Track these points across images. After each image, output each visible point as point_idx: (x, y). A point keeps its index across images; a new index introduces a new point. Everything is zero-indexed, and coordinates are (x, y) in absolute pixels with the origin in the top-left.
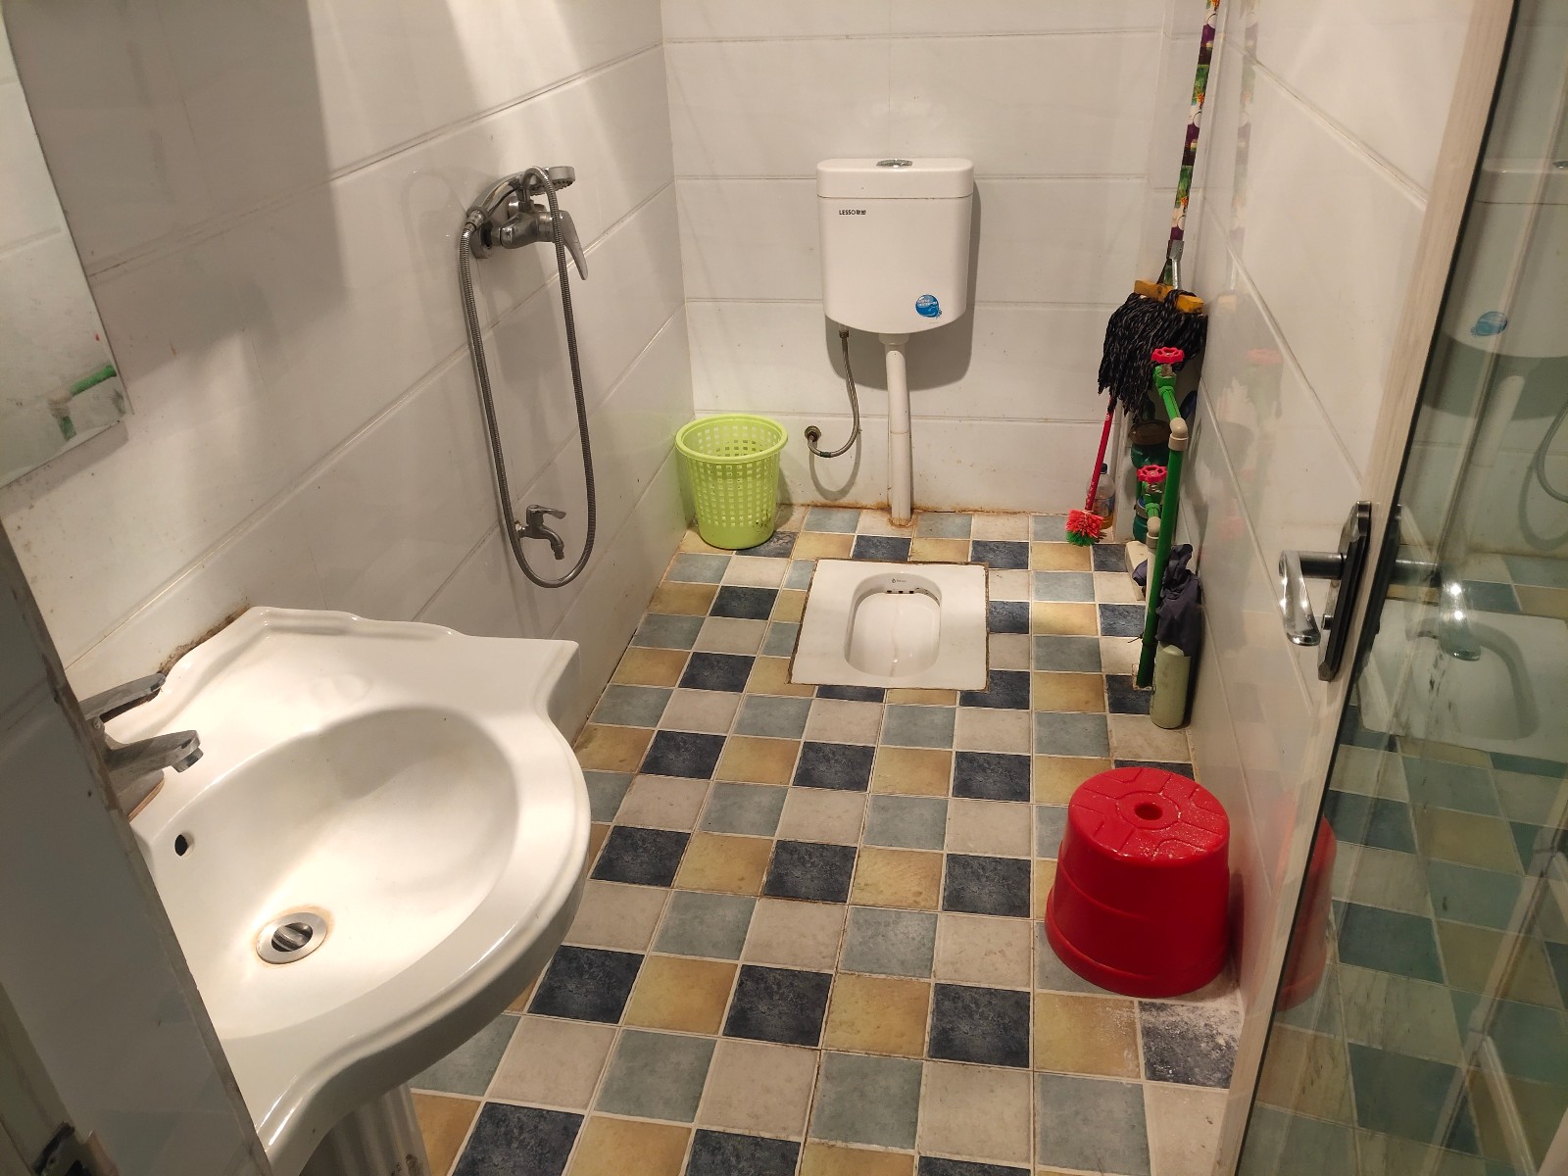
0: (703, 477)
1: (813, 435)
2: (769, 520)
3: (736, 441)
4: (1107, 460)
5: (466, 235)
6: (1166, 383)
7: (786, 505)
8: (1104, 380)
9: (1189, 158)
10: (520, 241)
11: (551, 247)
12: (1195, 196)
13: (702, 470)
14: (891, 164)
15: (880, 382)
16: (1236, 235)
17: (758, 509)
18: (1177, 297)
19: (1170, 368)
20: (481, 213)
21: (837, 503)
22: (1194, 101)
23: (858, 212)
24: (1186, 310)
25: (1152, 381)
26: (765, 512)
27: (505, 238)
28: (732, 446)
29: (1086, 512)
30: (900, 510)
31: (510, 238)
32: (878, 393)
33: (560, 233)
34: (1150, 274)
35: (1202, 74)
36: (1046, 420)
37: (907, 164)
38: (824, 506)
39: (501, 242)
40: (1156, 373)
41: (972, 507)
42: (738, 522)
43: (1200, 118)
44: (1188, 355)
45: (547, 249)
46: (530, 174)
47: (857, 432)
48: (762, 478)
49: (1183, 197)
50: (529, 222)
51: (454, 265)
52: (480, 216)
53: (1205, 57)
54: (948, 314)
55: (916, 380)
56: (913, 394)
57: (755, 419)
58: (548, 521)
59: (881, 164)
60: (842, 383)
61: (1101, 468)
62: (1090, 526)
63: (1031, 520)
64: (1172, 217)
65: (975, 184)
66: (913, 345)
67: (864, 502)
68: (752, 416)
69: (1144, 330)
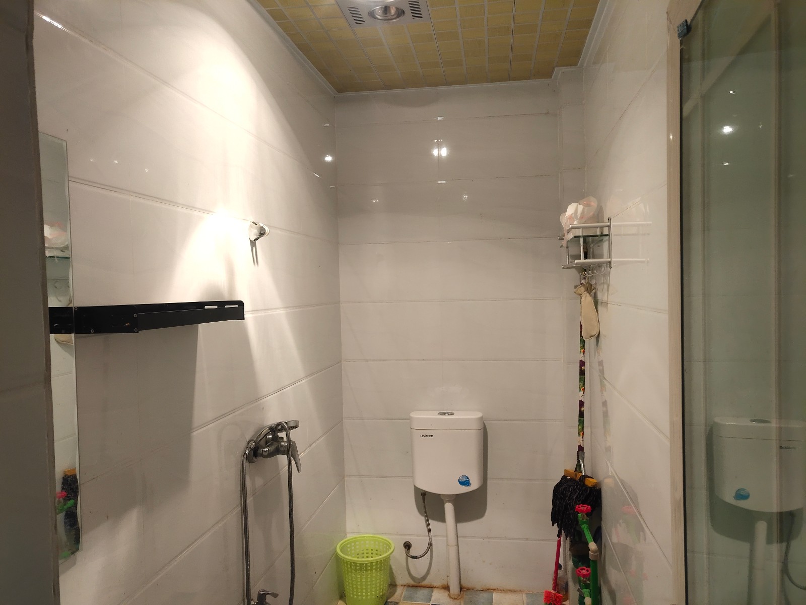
0: (349, 570)
1: (408, 546)
2: (383, 595)
3: (367, 550)
4: (561, 561)
5: (247, 452)
6: (584, 523)
7: (393, 585)
8: (554, 519)
9: (581, 414)
10: (271, 454)
11: (285, 457)
12: (587, 430)
13: (349, 566)
14: (444, 414)
15: (442, 518)
16: (608, 449)
17: (378, 588)
18: (585, 479)
19: (585, 515)
20: (255, 442)
21: (421, 584)
22: (580, 390)
23: (429, 436)
24: (590, 486)
25: (577, 522)
26: (381, 590)
27: (264, 453)
28: (365, 552)
29: (553, 592)
30: (454, 589)
31: (266, 453)
32: (440, 524)
33: (290, 451)
34: (571, 467)
35: (582, 380)
36: (527, 539)
37: (452, 414)
38: (413, 586)
39: (262, 455)
40: (580, 519)
41: (492, 588)
42: (367, 596)
43: (584, 398)
44: (593, 508)
45: (283, 459)
46: (278, 424)
47: (430, 544)
48: (381, 570)
49: (581, 431)
50: (276, 446)
51: (239, 466)
52: (254, 444)
53: (582, 373)
54: (475, 485)
55: (460, 518)
56: (458, 525)
57: (379, 538)
58: (268, 599)
59: (440, 414)
60: (423, 519)
61: (558, 566)
62: (556, 600)
63: (524, 596)
64: (578, 441)
65: (484, 423)
66: (458, 500)
67: (435, 584)
68: (375, 536)
69: (570, 495)
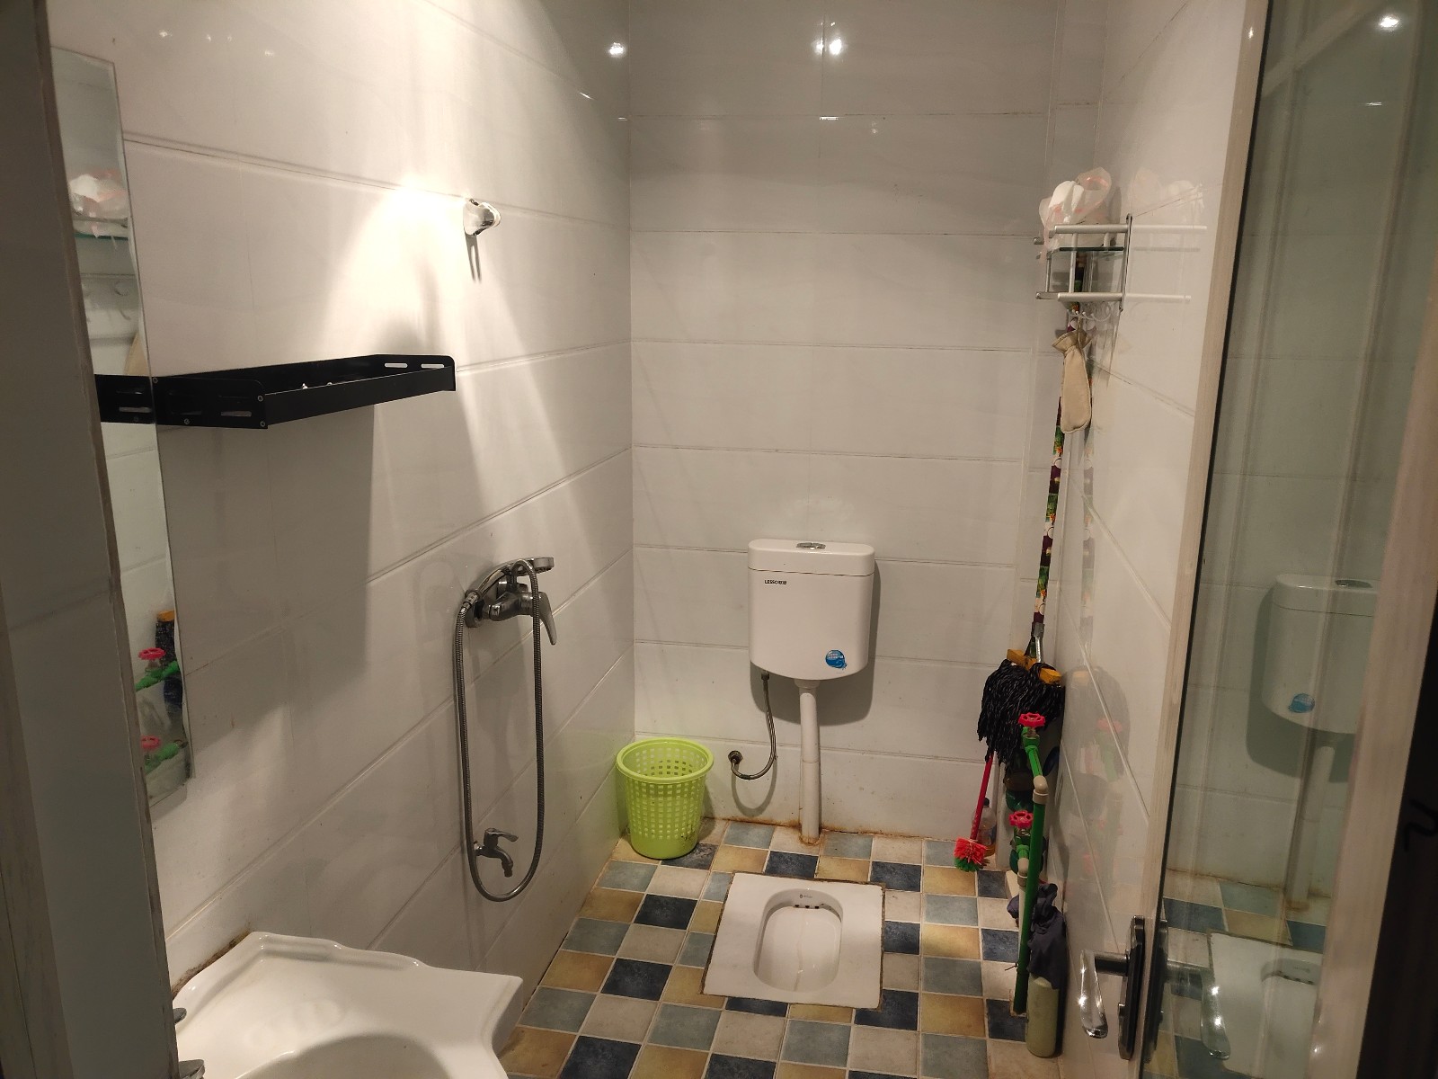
0: (638, 793)
1: (735, 758)
2: (692, 834)
3: (669, 761)
4: (989, 795)
5: (463, 610)
6: (1032, 743)
7: (709, 818)
8: (982, 732)
9: (1045, 560)
10: (504, 615)
11: (530, 618)
12: (1052, 586)
13: (637, 788)
14: (809, 546)
15: (795, 717)
16: (1086, 623)
17: (684, 824)
18: (1040, 670)
19: (1034, 731)
20: (477, 594)
21: (754, 819)
22: (1048, 519)
23: (780, 582)
24: (1047, 682)
25: (1020, 739)
26: (690, 826)
27: (493, 613)
28: (665, 765)
29: (971, 841)
30: (809, 829)
31: (497, 613)
32: (792, 726)
33: (539, 610)
34: (1019, 644)
35: (1053, 500)
36: (937, 757)
37: (821, 547)
38: (742, 821)
39: (490, 616)
40: (1025, 736)
41: (872, 829)
42: (665, 835)
43: (1053, 532)
44: (1049, 719)
45: (526, 621)
46: (518, 564)
47: (774, 758)
48: (689, 796)
49: (1043, 589)
50: (514, 600)
51: (451, 635)
52: (476, 596)
53: (1054, 488)
54: (853, 666)
55: (825, 716)
56: (822, 729)
57: (689, 744)
58: (502, 843)
59: (800, 546)
60: (762, 716)
61: (983, 802)
62: (975, 854)
63: (924, 845)
64: (1035, 604)
65: (876, 565)
66: (822, 689)
67: (778, 820)
68: (684, 740)
69: (1013, 696)
